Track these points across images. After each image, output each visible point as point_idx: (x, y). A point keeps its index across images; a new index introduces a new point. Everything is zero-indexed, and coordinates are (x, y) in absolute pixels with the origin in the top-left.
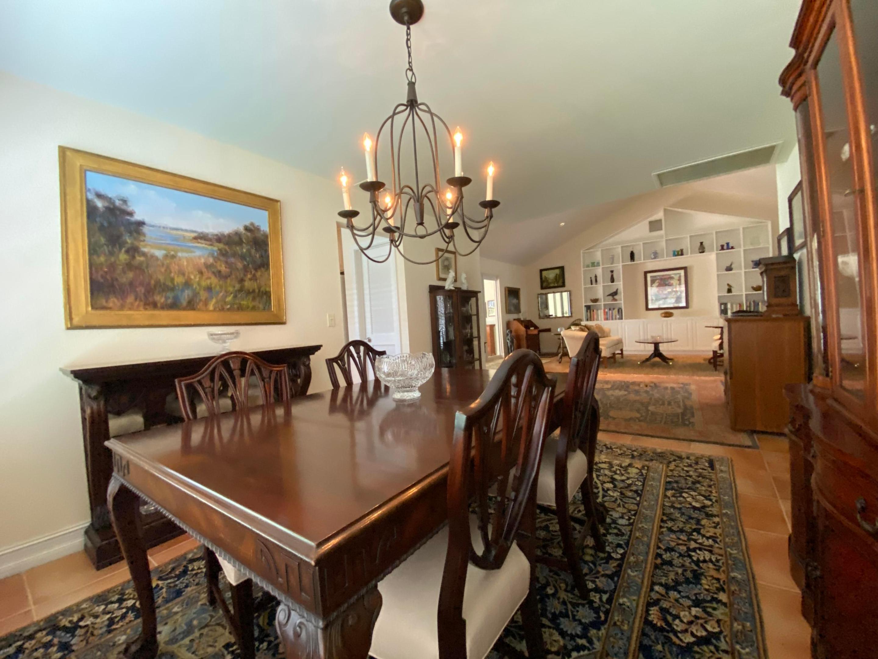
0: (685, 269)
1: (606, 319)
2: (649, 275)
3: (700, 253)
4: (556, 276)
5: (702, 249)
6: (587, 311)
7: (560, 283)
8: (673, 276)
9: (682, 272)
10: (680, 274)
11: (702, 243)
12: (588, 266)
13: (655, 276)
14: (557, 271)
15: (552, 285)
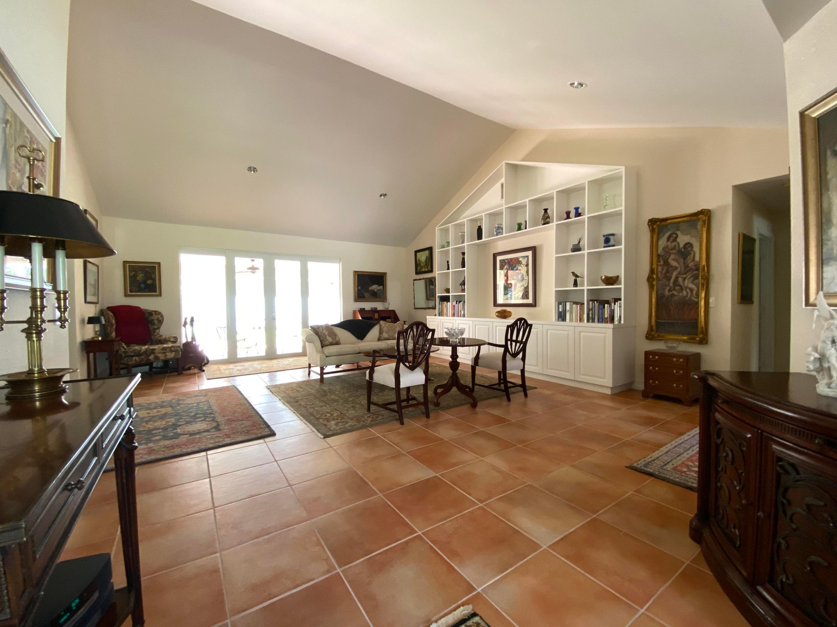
0: (533, 249)
1: (454, 315)
2: (499, 258)
3: (544, 224)
4: (426, 259)
5: (546, 219)
6: (440, 304)
7: (429, 268)
8: (521, 259)
9: (530, 253)
10: (527, 257)
11: (546, 210)
12: (443, 247)
13: (504, 260)
14: (427, 252)
15: (423, 270)
